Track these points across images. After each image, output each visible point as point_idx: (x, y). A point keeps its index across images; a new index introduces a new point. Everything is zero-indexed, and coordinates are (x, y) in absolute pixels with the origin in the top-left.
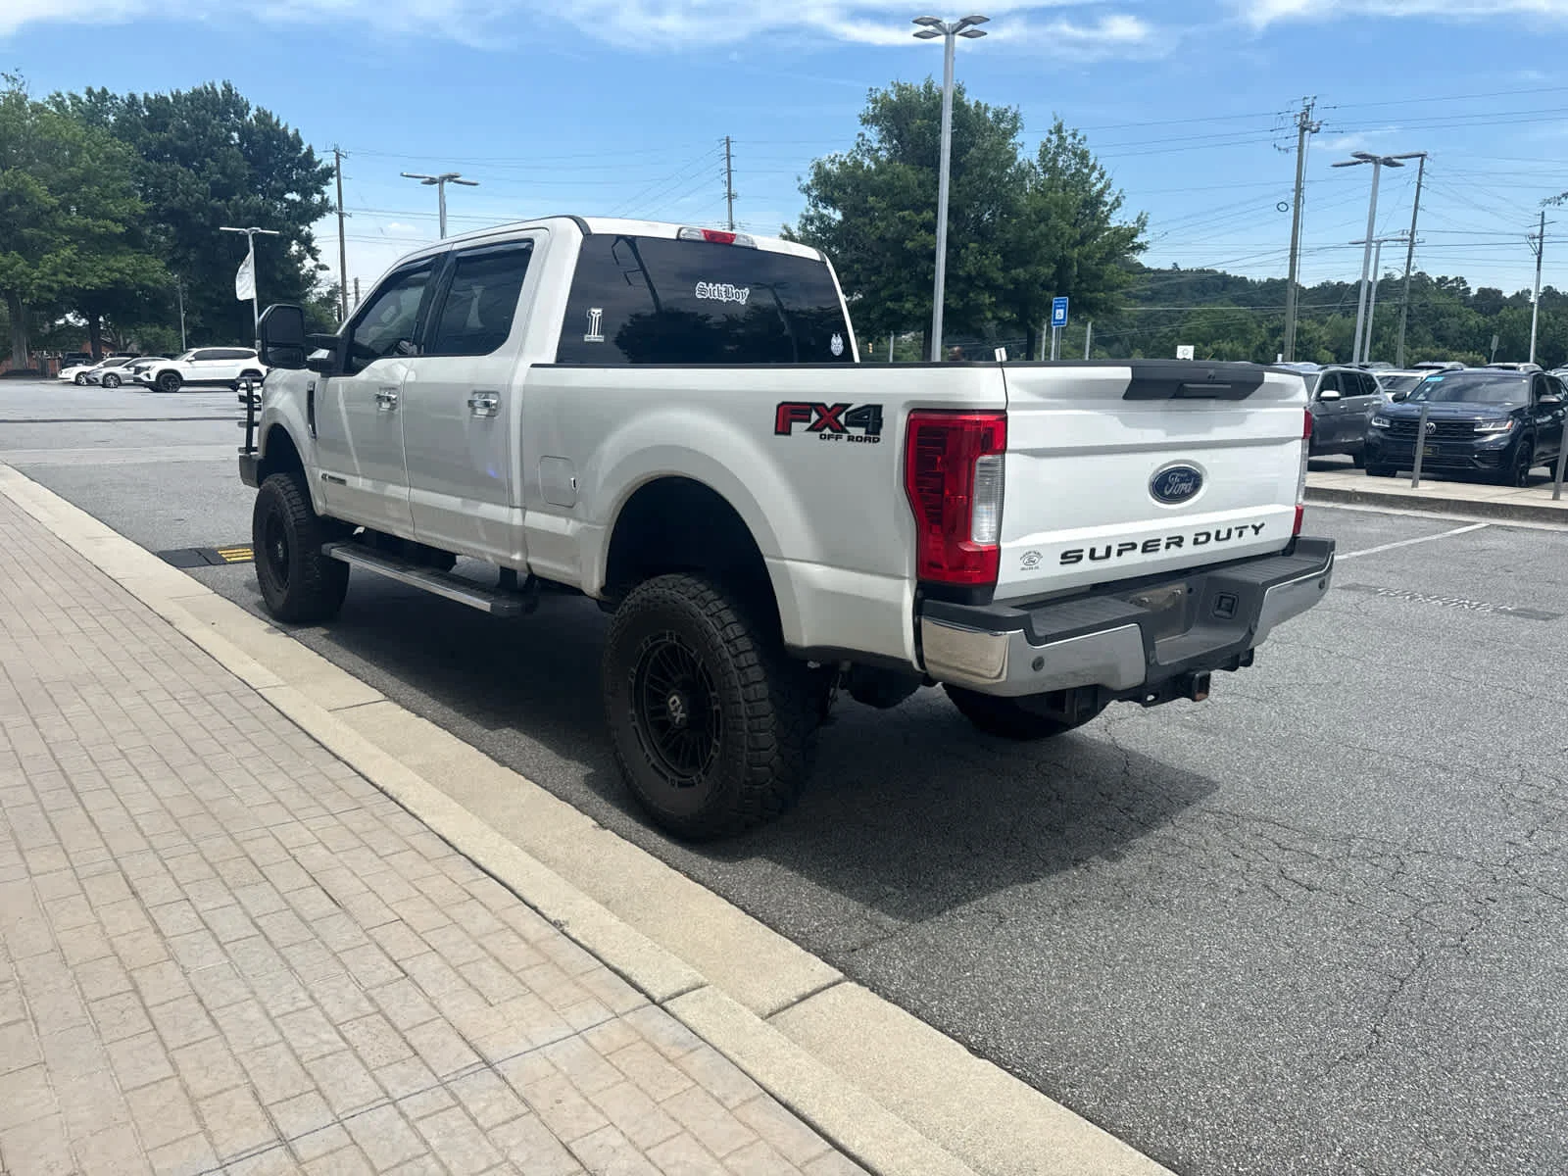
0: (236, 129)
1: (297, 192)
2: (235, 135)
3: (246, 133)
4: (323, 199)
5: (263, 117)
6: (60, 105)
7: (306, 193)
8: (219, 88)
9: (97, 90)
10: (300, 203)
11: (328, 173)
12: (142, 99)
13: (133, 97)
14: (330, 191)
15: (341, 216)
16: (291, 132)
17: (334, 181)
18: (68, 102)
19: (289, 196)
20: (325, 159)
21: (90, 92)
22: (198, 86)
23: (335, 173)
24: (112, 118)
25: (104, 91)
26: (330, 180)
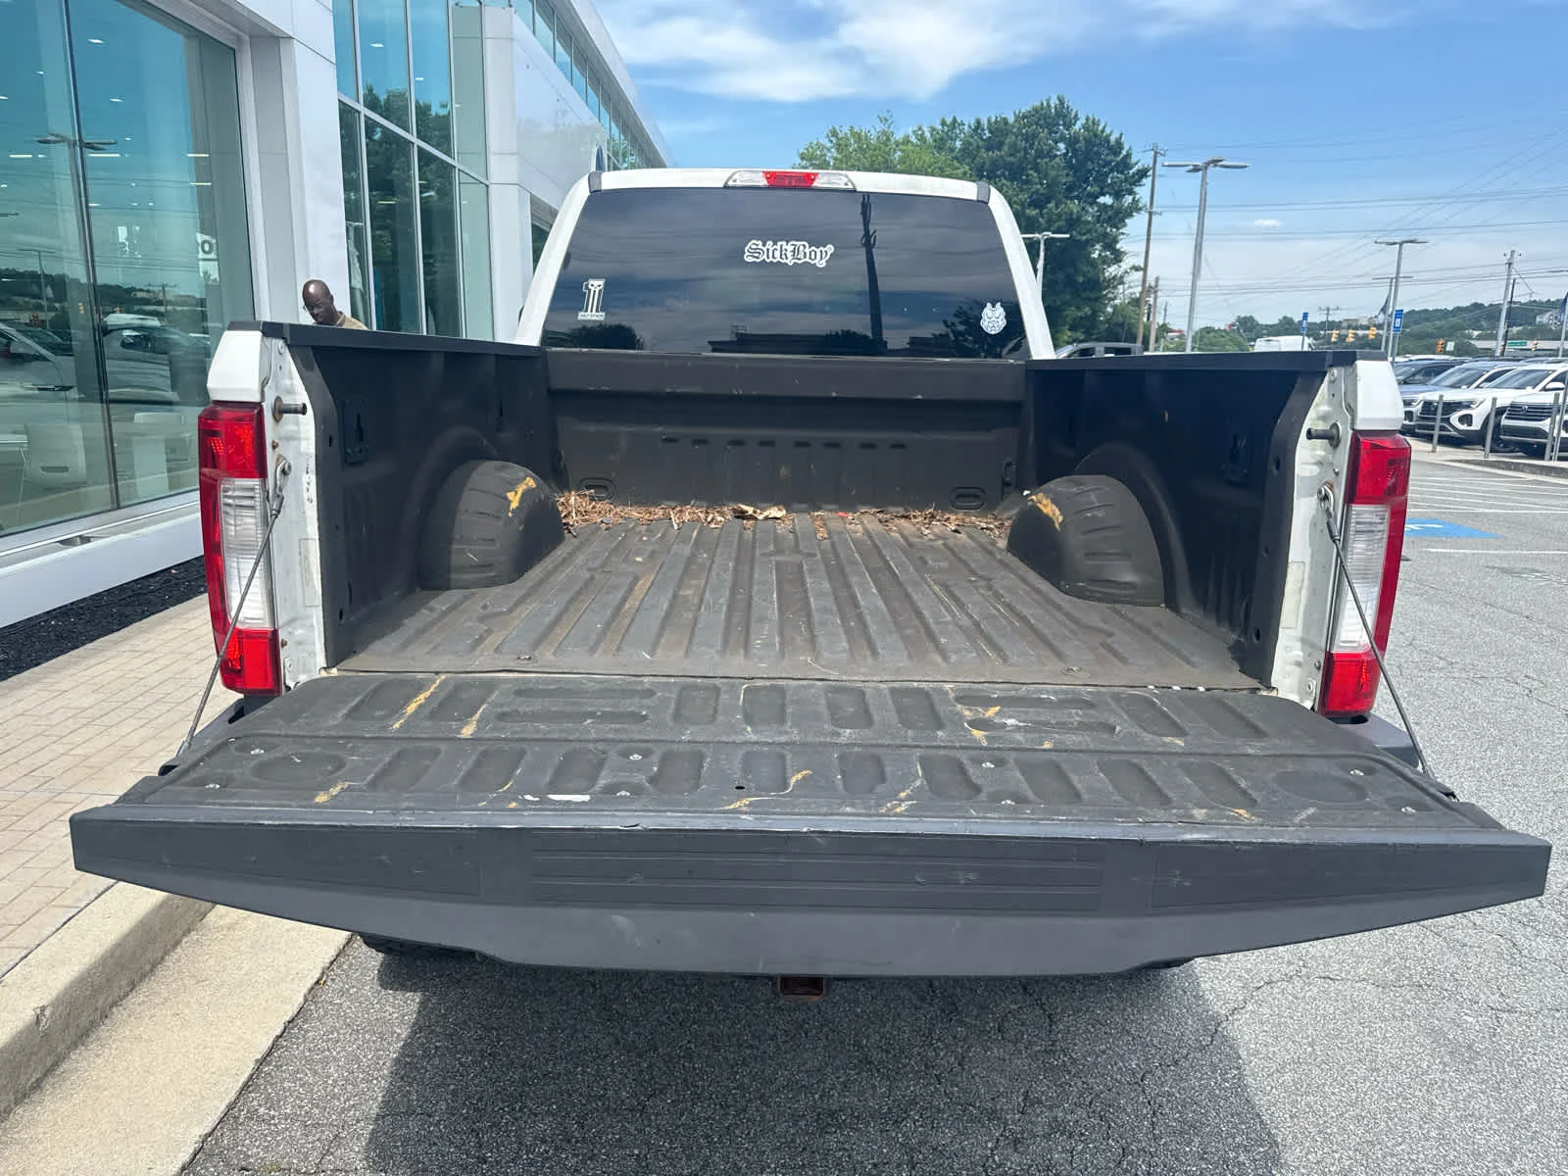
0: (1062, 139)
1: (1110, 194)
2: (1062, 146)
3: (1072, 143)
4: (1134, 199)
5: (1091, 126)
6: (922, 138)
7: (1118, 195)
8: (1054, 102)
9: (949, 121)
10: (1112, 206)
11: (1143, 173)
12: (986, 123)
13: (978, 122)
14: (1143, 192)
15: (1151, 214)
16: (1113, 139)
17: (1147, 181)
18: (928, 135)
19: (1102, 200)
20: (1141, 159)
21: (943, 123)
22: (1037, 104)
23: (1150, 173)
24: (958, 144)
25: (955, 120)
26: (1144, 180)
